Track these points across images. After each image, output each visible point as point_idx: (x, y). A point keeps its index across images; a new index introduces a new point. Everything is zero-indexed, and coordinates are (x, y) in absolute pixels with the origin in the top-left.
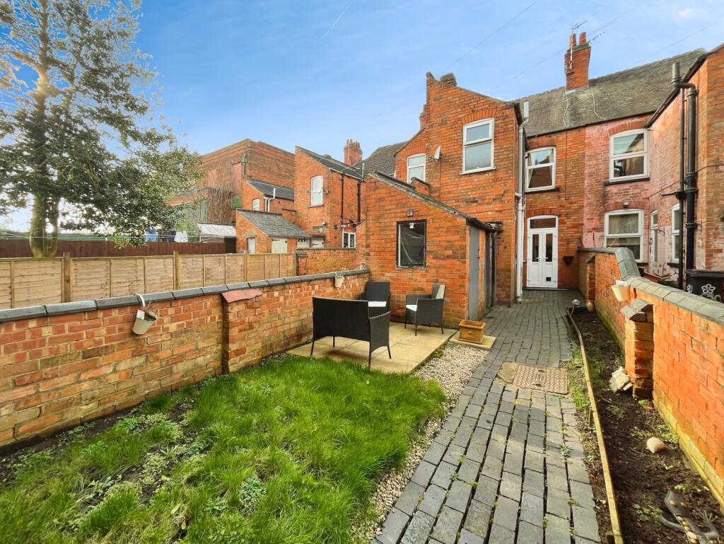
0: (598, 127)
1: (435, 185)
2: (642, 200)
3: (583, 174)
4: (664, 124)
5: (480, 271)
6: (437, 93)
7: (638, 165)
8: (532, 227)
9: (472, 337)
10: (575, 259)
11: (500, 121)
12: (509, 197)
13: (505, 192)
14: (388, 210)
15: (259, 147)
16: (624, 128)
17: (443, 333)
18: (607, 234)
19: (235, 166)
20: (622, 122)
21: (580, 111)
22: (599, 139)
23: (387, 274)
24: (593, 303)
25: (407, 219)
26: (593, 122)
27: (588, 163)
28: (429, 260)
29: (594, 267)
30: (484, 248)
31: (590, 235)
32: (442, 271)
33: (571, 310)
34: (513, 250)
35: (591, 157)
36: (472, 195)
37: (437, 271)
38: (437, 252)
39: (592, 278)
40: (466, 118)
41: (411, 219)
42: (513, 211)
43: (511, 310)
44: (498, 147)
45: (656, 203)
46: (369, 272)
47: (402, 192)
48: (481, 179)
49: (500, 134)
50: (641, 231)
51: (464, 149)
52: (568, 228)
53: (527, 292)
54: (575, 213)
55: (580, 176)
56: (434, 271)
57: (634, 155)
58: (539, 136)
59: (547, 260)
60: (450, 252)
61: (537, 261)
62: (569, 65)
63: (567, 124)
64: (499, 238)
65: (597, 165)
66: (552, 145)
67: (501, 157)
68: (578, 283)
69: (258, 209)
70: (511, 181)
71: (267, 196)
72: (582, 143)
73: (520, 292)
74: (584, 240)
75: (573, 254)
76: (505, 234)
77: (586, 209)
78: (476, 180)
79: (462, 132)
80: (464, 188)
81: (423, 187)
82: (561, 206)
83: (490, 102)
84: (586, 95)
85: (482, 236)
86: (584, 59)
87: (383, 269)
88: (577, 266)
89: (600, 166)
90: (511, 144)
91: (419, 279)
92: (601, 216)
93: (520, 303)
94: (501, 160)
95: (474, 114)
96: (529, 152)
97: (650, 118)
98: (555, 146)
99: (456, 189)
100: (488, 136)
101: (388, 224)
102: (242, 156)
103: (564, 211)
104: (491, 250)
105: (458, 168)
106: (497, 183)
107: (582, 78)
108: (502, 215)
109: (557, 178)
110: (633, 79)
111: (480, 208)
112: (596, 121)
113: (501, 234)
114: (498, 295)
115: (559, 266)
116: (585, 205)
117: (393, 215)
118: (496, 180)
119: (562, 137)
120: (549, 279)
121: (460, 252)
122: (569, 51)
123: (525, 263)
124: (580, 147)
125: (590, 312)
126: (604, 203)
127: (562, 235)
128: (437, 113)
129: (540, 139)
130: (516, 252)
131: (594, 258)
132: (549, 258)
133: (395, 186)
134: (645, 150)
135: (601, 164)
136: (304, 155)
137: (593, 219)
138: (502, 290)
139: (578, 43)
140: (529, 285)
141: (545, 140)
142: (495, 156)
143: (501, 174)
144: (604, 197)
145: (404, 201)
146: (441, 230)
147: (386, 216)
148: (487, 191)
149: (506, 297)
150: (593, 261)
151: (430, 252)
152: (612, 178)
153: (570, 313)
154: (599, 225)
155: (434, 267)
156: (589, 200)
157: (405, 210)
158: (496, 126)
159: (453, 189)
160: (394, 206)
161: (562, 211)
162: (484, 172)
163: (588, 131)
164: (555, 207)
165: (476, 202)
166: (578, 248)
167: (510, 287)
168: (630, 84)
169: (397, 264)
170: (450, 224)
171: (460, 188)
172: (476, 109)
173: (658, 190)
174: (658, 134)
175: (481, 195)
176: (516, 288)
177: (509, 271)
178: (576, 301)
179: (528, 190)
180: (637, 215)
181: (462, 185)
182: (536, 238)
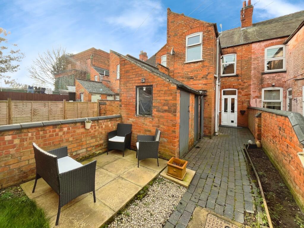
0: (258, 43)
1: (171, 69)
2: (282, 83)
3: (250, 68)
4: (297, 40)
5: (190, 120)
6: (172, 19)
7: (280, 64)
8: (224, 94)
9: (175, 173)
10: (246, 112)
11: (206, 34)
12: (211, 76)
13: (208, 74)
14: (130, 78)
15: (98, 52)
16: (272, 44)
17: (158, 166)
18: (263, 99)
19: (88, 60)
20: (272, 41)
21: (249, 37)
22: (259, 50)
23: (131, 119)
24: (260, 142)
25: (141, 84)
26: (256, 41)
27: (253, 62)
28: (155, 112)
29: (260, 120)
30: (194, 105)
31: (254, 100)
32: (161, 120)
33: (247, 146)
34: (213, 107)
35: (255, 59)
36: (190, 75)
37: (159, 120)
38: (159, 107)
39: (259, 126)
40: (188, 32)
41: (144, 84)
42: (213, 84)
43: (211, 141)
44: (205, 48)
45: (291, 84)
46: (120, 117)
47: (139, 66)
48: (195, 66)
49: (206, 41)
50: (281, 99)
51: (186, 50)
52: (242, 96)
53: (222, 128)
54: (246, 88)
55: (249, 69)
56: (157, 119)
57: (278, 58)
58: (228, 48)
59: (232, 112)
60: (166, 108)
61: (227, 112)
62: (242, 16)
63: (242, 42)
64: (205, 99)
65: (258, 63)
66: (234, 52)
67: (206, 54)
68: (248, 125)
69: (97, 81)
70: (211, 67)
71: (101, 74)
72: (250, 52)
73: (217, 129)
74: (251, 102)
75: (245, 109)
76: (208, 97)
77: (252, 86)
78: (193, 66)
79: (185, 40)
80: (187, 71)
81: (164, 69)
82: (239, 84)
83: (200, 23)
84: (251, 30)
85: (192, 98)
86: (250, 13)
87: (129, 116)
88: (248, 116)
89: (259, 64)
90: (212, 46)
91: (148, 124)
92: (260, 90)
93: (217, 136)
94: (206, 55)
95: (192, 30)
96: (222, 56)
97: (286, 39)
98: (236, 53)
99: (182, 71)
100: (199, 42)
101: (131, 87)
102: (90, 56)
103: (240, 87)
104: (199, 106)
105: (183, 59)
106: (204, 68)
107: (249, 22)
108: (206, 86)
109: (237, 70)
110: (275, 23)
111: (195, 82)
112: (257, 40)
113: (206, 97)
114: (204, 131)
115: (238, 115)
116: (251, 84)
117: (134, 82)
118: (203, 67)
119: (239, 48)
120: (232, 122)
121: (173, 108)
122: (243, 8)
123: (220, 113)
124: (249, 54)
125: (259, 148)
126: (261, 83)
127: (239, 99)
128: (173, 30)
129: (228, 49)
130: (215, 107)
131: (261, 114)
132: (233, 111)
133: (135, 63)
134: (284, 56)
135: (260, 63)
136: (114, 55)
137: (256, 91)
138: (207, 129)
139: (247, 5)
140: (222, 124)
141: (231, 50)
142: (203, 53)
143: (206, 64)
144: (262, 80)
145: (140, 72)
146: (161, 92)
147: (130, 82)
148: (198, 73)
149: (209, 133)
150: (260, 116)
151: (155, 107)
152: (266, 70)
153: (246, 148)
154: (259, 95)
155: (157, 117)
156: (254, 82)
157: (140, 78)
158: (204, 36)
159: (181, 71)
160: (134, 76)
161: (239, 87)
162: (197, 62)
163: (254, 45)
164: (236, 84)
165: (193, 78)
166: (248, 106)
167: (211, 127)
168: (273, 25)
169: (136, 113)
170: (166, 89)
171: (184, 71)
172: (193, 27)
173: (292, 77)
174: (292, 47)
175: (195, 75)
176: (214, 127)
177: (211, 118)
178: (250, 141)
179: (222, 75)
180: (279, 90)
181: (185, 69)
182: (226, 100)
